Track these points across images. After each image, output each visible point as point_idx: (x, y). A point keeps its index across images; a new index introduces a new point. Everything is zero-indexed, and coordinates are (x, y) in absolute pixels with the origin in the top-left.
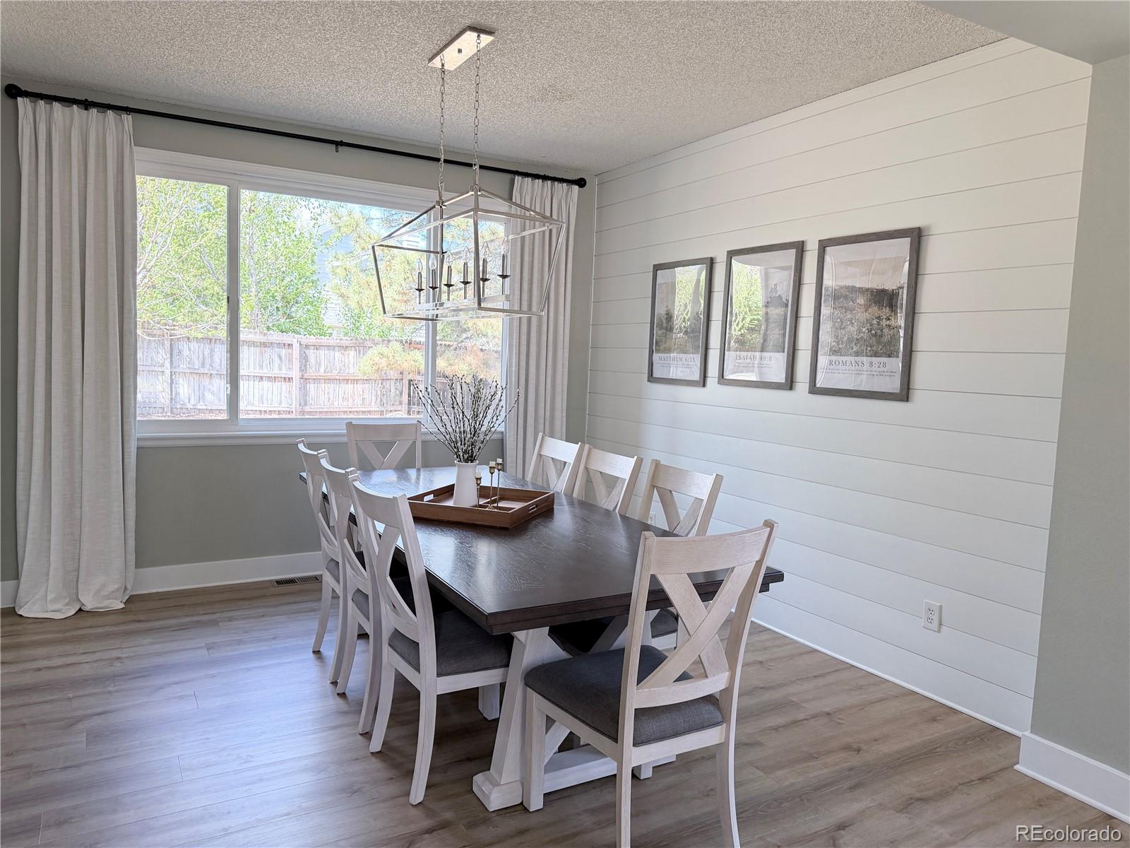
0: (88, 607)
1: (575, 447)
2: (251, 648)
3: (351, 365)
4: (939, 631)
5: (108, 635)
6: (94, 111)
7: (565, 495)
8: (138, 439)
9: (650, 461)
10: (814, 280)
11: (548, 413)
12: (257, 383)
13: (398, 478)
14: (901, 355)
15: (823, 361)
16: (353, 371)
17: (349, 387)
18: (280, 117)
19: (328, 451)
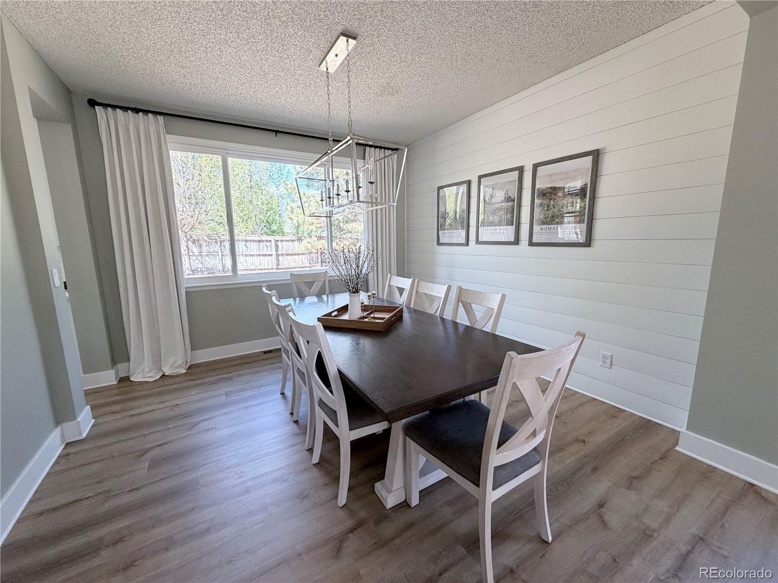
0: (167, 373)
1: (410, 281)
2: (248, 393)
3: (296, 248)
4: (611, 368)
5: (175, 390)
6: (141, 114)
7: (406, 306)
8: (186, 288)
9: (456, 287)
10: (530, 186)
11: (388, 263)
12: (258, 257)
13: (318, 301)
14: (586, 222)
15: (536, 228)
16: (297, 250)
17: (296, 257)
18: (245, 118)
19: (277, 291)
